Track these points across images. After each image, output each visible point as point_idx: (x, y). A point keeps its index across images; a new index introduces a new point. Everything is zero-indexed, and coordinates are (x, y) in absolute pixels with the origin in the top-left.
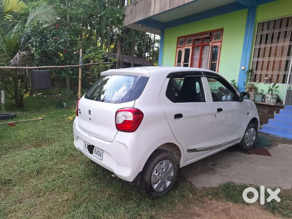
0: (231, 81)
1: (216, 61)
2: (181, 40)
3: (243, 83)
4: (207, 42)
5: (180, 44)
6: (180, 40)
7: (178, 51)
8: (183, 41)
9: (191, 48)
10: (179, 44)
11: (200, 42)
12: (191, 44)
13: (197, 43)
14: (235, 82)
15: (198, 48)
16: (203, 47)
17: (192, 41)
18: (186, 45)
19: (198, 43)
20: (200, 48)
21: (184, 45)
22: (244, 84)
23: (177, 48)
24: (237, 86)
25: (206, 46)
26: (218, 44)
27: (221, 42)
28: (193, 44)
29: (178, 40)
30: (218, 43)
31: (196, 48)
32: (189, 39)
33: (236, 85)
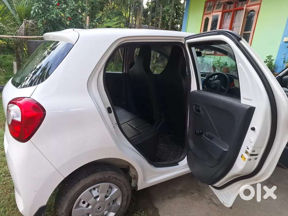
0: (267, 57)
1: (251, 31)
2: (210, 5)
3: (283, 60)
4: (242, 6)
5: (208, 10)
6: (208, 4)
7: (205, 18)
8: (212, 6)
9: (220, 14)
10: (206, 10)
11: (232, 6)
12: (221, 9)
13: (228, 6)
14: (272, 58)
15: (229, 14)
16: (235, 12)
17: (223, 5)
18: (215, 10)
19: (230, 7)
20: (232, 13)
21: (212, 10)
22: (284, 62)
23: (204, 14)
24: (274, 64)
25: (239, 11)
26: (255, 8)
27: (260, 4)
28: (224, 9)
29: (205, 5)
30: (256, 6)
31: (227, 14)
32: (219, 2)
33: (274, 62)
